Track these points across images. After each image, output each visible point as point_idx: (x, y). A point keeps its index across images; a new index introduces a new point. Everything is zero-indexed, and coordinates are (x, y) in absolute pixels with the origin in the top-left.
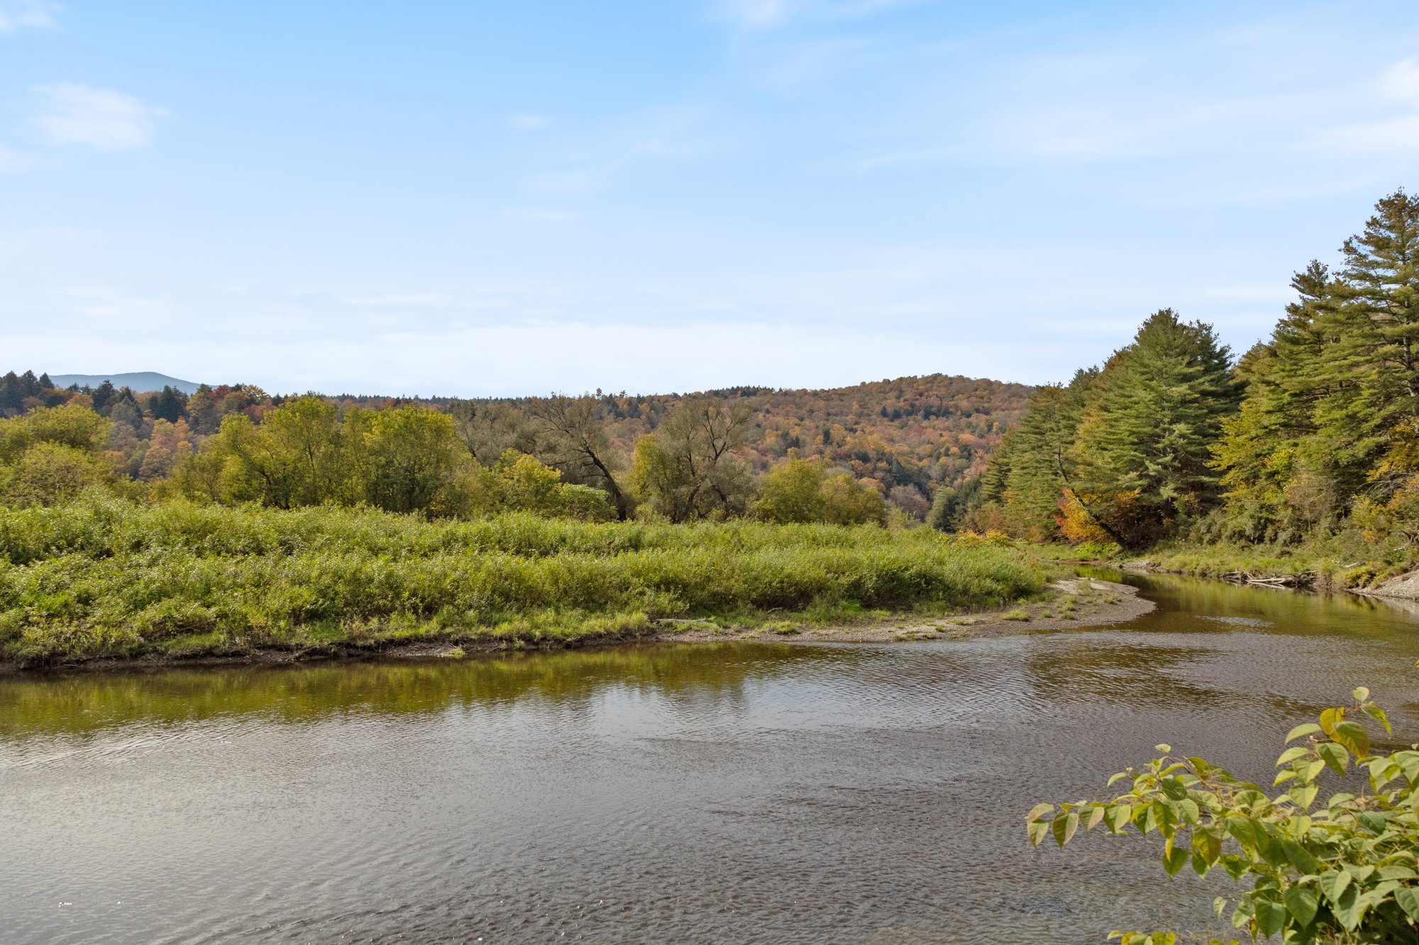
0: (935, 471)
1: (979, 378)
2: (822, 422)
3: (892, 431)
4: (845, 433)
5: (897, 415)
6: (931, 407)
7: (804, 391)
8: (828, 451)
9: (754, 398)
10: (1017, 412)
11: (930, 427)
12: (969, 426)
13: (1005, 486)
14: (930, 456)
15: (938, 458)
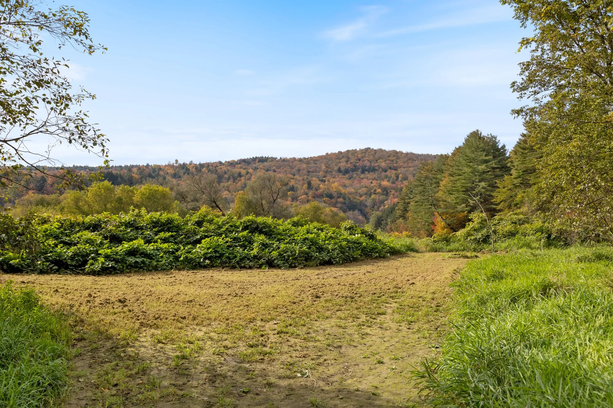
0: (369, 203)
1: (390, 149)
2: (306, 177)
3: (345, 181)
4: (319, 182)
5: (346, 172)
6: (366, 166)
7: (294, 159)
8: (311, 193)
9: (266, 163)
10: (411, 169)
11: (365, 178)
12: (386, 177)
13: (408, 211)
14: (366, 194)
15: (370, 196)
